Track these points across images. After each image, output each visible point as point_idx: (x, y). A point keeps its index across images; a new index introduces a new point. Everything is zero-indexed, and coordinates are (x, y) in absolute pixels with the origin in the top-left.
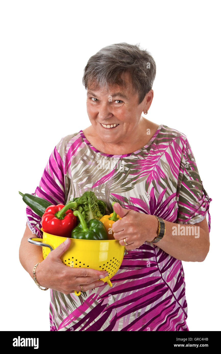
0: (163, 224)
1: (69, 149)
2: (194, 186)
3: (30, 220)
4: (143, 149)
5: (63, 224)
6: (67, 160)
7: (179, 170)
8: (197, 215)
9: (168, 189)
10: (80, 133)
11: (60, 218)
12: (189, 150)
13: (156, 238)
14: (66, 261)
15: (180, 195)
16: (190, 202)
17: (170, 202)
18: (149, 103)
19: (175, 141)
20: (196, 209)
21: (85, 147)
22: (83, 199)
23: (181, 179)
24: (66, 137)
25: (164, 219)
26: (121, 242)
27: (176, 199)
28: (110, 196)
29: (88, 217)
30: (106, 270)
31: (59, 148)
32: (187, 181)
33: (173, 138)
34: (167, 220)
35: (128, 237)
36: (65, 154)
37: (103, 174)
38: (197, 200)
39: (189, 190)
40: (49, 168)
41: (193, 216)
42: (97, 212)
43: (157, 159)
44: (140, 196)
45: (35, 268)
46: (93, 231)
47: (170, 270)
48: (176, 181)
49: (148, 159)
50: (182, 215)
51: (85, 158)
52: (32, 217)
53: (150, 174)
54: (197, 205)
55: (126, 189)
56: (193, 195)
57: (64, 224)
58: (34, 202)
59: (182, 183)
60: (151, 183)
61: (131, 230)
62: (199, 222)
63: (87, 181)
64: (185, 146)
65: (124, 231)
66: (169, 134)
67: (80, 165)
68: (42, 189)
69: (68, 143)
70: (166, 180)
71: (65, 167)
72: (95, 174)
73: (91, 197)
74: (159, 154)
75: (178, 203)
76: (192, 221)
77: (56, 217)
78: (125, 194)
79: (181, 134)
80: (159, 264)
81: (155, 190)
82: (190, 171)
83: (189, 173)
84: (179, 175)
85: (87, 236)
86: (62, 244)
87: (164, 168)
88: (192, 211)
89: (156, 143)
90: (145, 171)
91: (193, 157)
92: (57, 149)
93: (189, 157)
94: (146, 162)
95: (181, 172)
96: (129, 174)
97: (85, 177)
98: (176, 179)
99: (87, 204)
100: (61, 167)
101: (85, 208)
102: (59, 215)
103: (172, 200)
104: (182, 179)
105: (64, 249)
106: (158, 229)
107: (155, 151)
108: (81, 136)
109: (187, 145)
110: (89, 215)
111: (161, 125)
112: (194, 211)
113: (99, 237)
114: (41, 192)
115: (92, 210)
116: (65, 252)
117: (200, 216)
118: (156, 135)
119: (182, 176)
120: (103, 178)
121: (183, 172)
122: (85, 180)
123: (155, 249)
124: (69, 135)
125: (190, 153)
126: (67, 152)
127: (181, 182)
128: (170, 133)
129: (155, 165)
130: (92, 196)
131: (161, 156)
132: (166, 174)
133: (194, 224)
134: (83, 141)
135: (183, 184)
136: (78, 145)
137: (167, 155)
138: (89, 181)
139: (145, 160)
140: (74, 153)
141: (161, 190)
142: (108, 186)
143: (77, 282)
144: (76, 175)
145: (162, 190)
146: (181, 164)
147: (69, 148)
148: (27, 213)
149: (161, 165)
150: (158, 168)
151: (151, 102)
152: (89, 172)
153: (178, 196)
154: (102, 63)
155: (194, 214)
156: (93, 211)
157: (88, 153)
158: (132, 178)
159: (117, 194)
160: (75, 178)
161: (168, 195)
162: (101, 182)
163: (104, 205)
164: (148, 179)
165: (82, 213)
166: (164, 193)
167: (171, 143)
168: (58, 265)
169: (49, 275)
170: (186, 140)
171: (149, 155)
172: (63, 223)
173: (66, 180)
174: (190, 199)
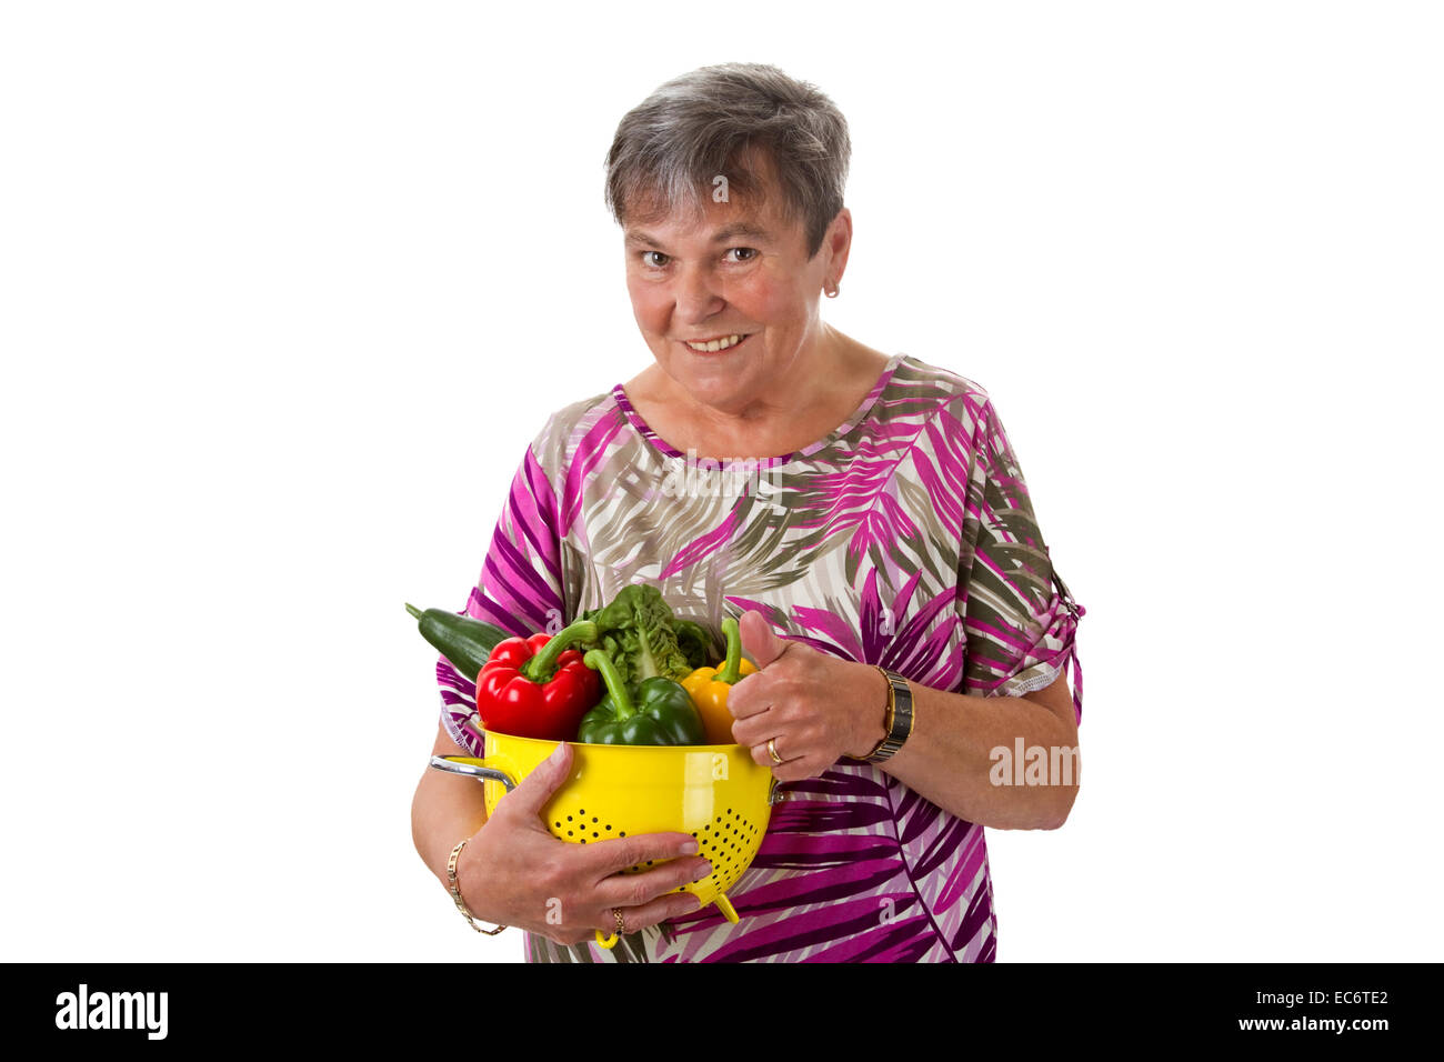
0: (904, 694)
1: (574, 452)
2: (1018, 563)
3: (448, 703)
4: (833, 439)
5: (549, 698)
6: (570, 491)
7: (963, 508)
8: (1031, 665)
9: (928, 572)
10: (615, 394)
11: (537, 679)
12: (996, 438)
13: (880, 743)
14: (558, 825)
15: (970, 597)
16: (1007, 618)
17: (936, 618)
18: (839, 257)
19: (947, 408)
20: (1027, 642)
21: (633, 439)
22: (616, 612)
23: (974, 537)
24: (563, 412)
25: (917, 680)
26: (757, 751)
27: (957, 609)
28: (724, 605)
29: (638, 673)
30: (702, 855)
31: (543, 449)
32: (995, 546)
33: (938, 400)
34: (927, 685)
35: (783, 733)
36: (562, 468)
37: (697, 530)
38: (1031, 610)
39: (1001, 579)
40: (509, 519)
41: (1017, 668)
42: (669, 655)
43: (885, 473)
44: (829, 602)
45: (456, 854)
46: (650, 715)
47: (948, 868)
48: (955, 545)
49: (851, 471)
50: (980, 666)
51: (633, 479)
52: (453, 690)
53: (860, 524)
54: (1033, 629)
55: (777, 577)
56: (1016, 593)
57: (553, 698)
58: (459, 636)
59: (977, 552)
60: (867, 554)
61: (794, 709)
62: (1038, 689)
63: (643, 555)
64: (982, 426)
65: (767, 713)
66: (923, 386)
67: (614, 505)
68: (487, 593)
69: (571, 430)
70: (916, 542)
71: (563, 511)
72: (666, 530)
73: (648, 607)
74: (891, 455)
75: (966, 622)
76: (1013, 685)
77: (525, 675)
78: (776, 597)
79: (969, 384)
80: (905, 847)
81: (879, 579)
82: (1003, 511)
83: (999, 519)
84: (965, 525)
85: (630, 734)
86: (543, 763)
87: (908, 503)
88: (1013, 650)
89: (880, 420)
90: (844, 512)
91: (1014, 464)
92: (534, 451)
93: (1001, 463)
94: (849, 482)
95: (972, 516)
96: (789, 525)
97: (634, 544)
98: (954, 539)
99: (633, 629)
100: (547, 513)
101: (624, 642)
102: (534, 669)
103: (941, 613)
104: (976, 539)
105: (549, 782)
106: (888, 713)
107: (877, 444)
108: (619, 404)
109: (991, 422)
110: (641, 667)
111: (895, 357)
112: (1021, 652)
113: (670, 735)
114: (484, 602)
115: (652, 649)
116: (553, 791)
117: (1043, 667)
118: (881, 390)
119: (977, 529)
120: (698, 542)
121: (978, 515)
122: (634, 552)
123: (891, 791)
124: (577, 403)
125: (1000, 449)
126: (570, 463)
127: (973, 549)
128: (929, 383)
129: (879, 494)
130: (650, 600)
131: (897, 463)
132: (917, 522)
133: (1022, 697)
134: (626, 421)
135: (981, 557)
136: (606, 435)
137: (919, 457)
138: (648, 555)
139: (844, 474)
140: (592, 465)
141: (901, 579)
142: (716, 570)
143: (600, 900)
144: (605, 535)
145: (903, 578)
146: (968, 489)
147: (577, 446)
148: (439, 679)
149: (900, 495)
150: (890, 503)
151: (847, 253)
152: (650, 526)
153: (963, 600)
154: (667, 123)
155: (1019, 660)
156: (654, 651)
157: (644, 459)
158: (800, 537)
159: (747, 597)
160: (601, 549)
161: (926, 595)
162: (688, 558)
163: (701, 638)
164: (855, 542)
165: (617, 661)
166: (910, 588)
167: (933, 416)
168: (531, 840)
169: (503, 877)
170: (987, 406)
171: (858, 457)
172: (547, 694)
173: (566, 557)
174: (1007, 608)
